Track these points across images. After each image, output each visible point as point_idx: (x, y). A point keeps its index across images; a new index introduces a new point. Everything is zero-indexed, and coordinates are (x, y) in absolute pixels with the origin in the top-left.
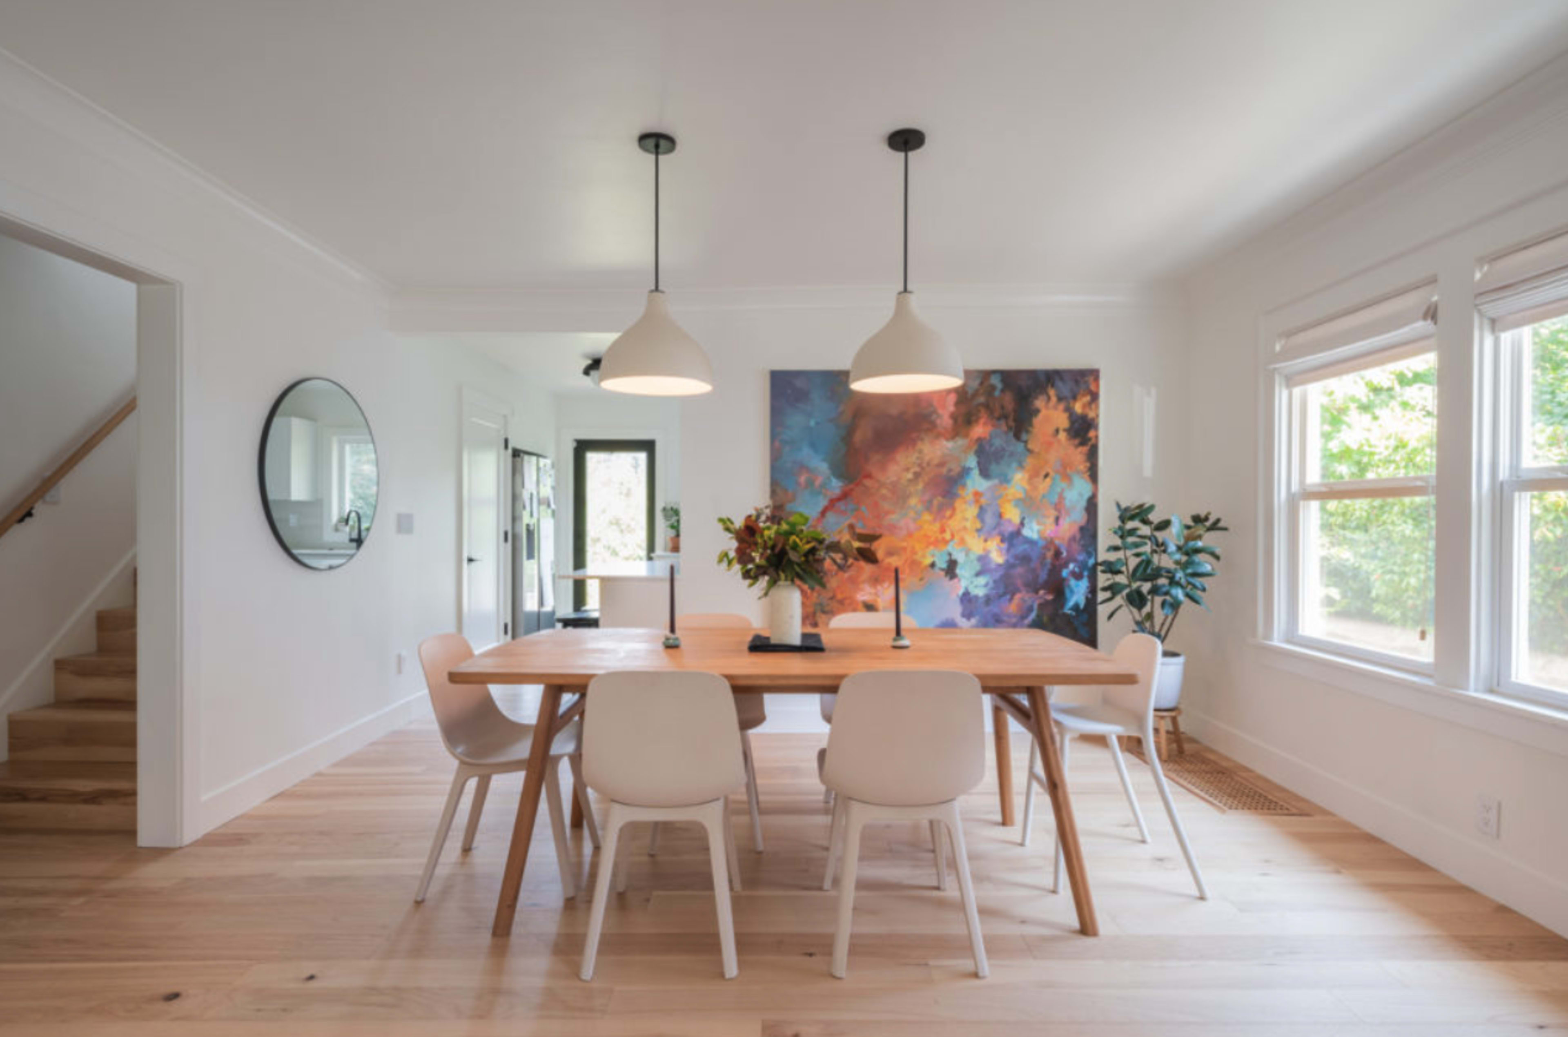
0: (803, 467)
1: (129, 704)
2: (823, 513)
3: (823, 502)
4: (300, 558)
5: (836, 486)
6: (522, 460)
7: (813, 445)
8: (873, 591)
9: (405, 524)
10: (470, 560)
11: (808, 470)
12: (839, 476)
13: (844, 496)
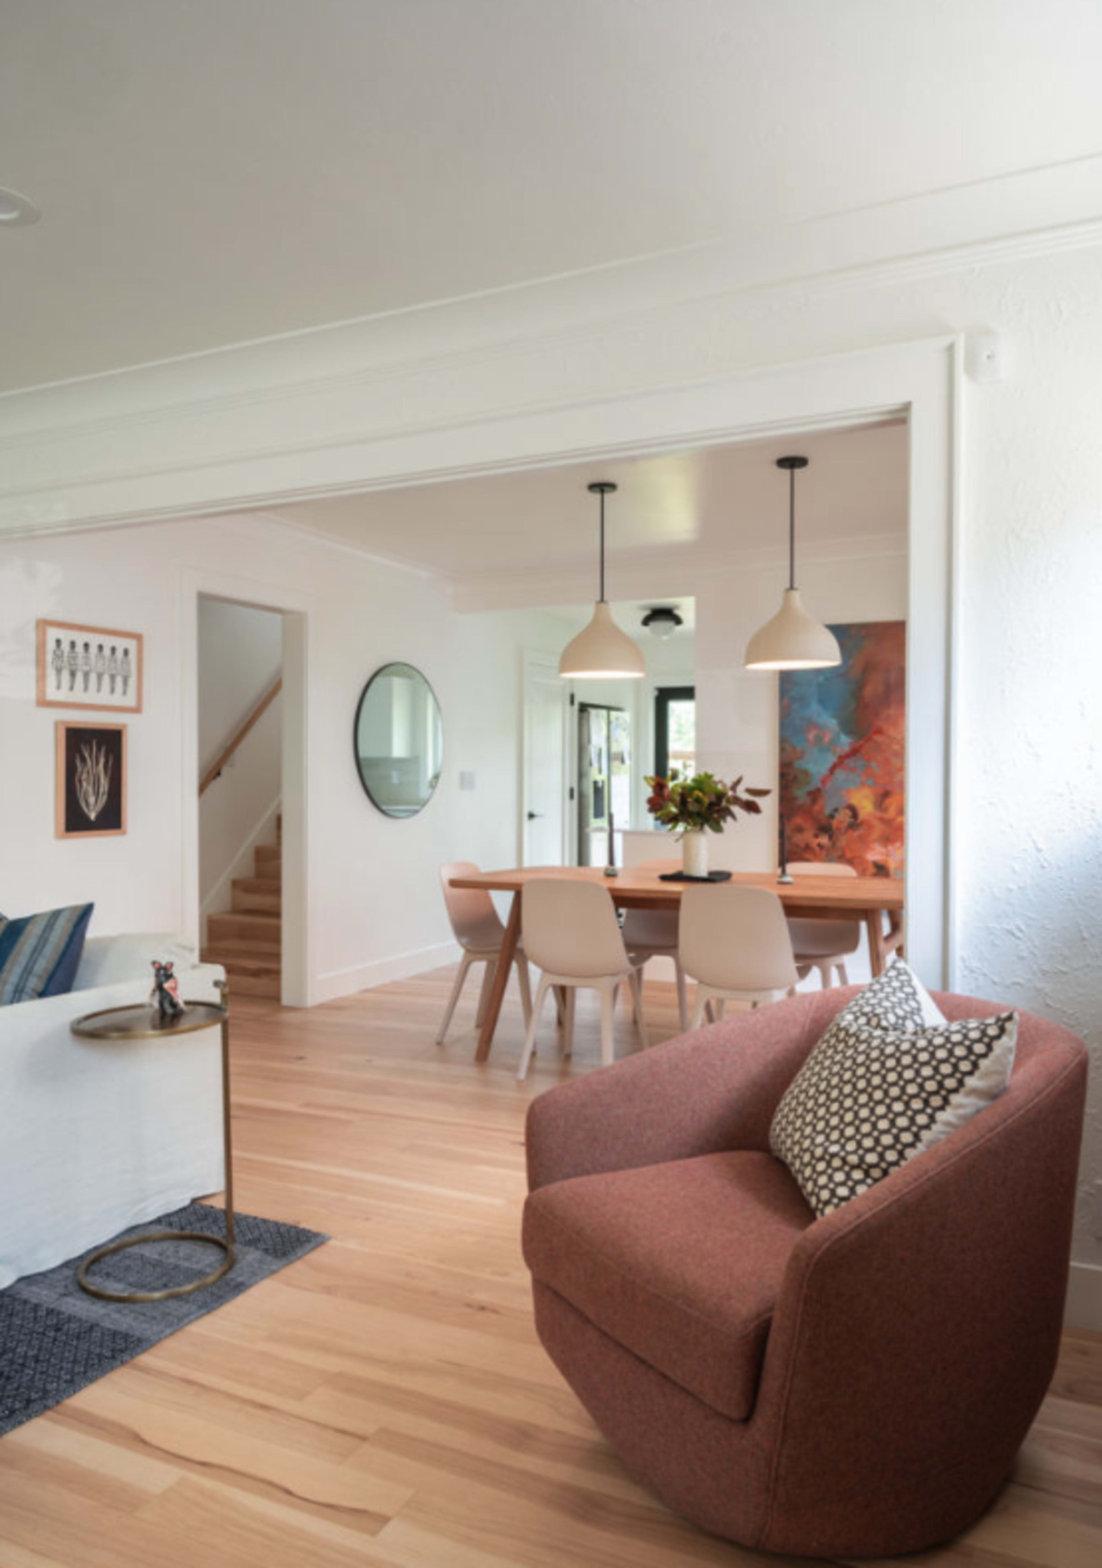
0: (811, 724)
1: (276, 913)
2: (832, 770)
3: (832, 759)
4: (388, 812)
5: (845, 742)
6: (589, 713)
7: (822, 702)
8: (884, 850)
9: (466, 781)
10: (531, 816)
11: (816, 726)
12: (848, 732)
13: (854, 752)
